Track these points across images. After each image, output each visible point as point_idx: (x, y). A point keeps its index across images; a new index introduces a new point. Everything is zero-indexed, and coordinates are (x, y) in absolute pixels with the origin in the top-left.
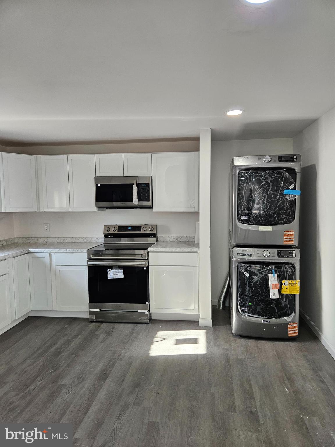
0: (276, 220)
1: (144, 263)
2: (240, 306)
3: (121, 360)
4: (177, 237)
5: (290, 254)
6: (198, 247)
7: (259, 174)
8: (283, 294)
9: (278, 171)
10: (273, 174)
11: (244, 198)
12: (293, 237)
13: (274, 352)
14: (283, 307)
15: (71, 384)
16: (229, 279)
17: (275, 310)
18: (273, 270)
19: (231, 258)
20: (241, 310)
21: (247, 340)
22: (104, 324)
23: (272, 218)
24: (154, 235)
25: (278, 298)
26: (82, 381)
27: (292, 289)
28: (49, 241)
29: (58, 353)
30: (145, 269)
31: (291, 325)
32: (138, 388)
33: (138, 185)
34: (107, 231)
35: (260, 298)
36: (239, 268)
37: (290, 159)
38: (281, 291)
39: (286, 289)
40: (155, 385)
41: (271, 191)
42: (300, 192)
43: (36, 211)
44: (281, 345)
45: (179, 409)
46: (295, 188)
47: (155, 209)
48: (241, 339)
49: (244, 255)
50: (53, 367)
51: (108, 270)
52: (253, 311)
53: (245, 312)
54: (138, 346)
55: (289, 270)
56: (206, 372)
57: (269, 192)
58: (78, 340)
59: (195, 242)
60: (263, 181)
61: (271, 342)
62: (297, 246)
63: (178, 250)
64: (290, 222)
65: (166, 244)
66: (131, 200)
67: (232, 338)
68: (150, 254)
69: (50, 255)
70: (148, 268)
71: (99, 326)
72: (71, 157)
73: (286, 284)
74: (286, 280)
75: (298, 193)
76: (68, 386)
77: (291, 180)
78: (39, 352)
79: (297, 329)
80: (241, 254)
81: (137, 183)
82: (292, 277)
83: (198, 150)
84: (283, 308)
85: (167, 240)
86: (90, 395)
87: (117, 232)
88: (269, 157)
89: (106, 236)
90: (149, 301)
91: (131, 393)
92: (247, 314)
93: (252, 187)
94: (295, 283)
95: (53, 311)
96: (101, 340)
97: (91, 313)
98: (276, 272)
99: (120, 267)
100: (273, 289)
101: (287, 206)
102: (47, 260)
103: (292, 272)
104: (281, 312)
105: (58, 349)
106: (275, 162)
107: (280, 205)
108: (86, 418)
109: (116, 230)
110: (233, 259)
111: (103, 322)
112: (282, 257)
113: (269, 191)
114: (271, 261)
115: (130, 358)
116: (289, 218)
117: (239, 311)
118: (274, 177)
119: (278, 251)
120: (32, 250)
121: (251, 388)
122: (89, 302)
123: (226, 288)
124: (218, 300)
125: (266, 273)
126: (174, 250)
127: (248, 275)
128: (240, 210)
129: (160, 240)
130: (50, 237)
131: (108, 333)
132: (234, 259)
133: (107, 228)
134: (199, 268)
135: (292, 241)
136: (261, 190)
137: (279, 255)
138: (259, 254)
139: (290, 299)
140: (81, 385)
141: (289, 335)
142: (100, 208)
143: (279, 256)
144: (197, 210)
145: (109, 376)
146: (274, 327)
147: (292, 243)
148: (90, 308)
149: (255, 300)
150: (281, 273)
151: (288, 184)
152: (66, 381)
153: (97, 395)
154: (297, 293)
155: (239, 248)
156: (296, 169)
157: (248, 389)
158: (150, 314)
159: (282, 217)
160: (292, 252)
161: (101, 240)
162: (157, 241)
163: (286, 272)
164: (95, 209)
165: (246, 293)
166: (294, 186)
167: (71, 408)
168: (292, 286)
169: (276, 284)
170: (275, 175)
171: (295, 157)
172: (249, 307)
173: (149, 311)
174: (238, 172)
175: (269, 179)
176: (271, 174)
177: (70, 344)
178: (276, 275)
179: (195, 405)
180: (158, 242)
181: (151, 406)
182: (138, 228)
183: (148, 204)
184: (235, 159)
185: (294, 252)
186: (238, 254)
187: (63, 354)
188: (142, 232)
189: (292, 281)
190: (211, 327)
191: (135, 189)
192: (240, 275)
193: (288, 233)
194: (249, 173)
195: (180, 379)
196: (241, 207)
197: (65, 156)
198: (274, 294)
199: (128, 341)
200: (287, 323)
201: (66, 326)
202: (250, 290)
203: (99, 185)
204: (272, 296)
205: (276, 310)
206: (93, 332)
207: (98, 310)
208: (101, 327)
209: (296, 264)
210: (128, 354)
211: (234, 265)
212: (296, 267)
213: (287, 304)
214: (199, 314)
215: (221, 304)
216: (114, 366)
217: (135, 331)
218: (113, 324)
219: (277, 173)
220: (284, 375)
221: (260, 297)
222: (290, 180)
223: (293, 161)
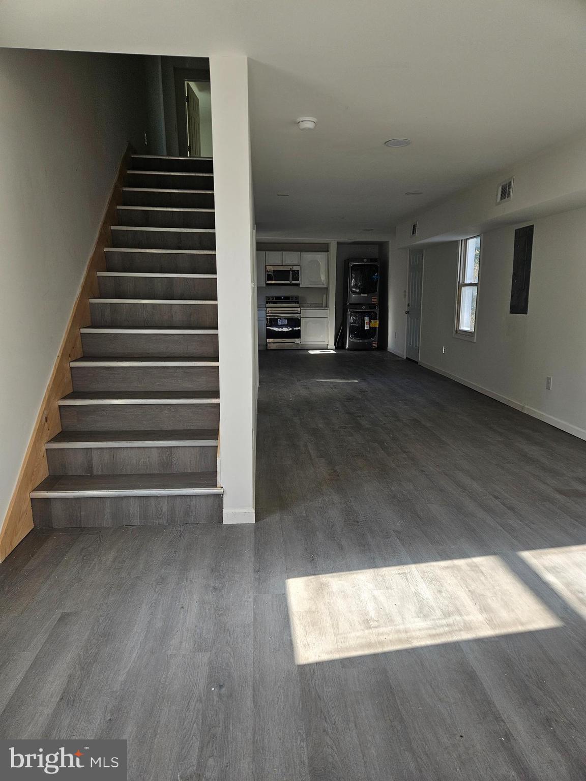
9: (370, 266)
12: (376, 300)
18: (367, 316)
24: (298, 302)
27: (375, 325)
31: (374, 343)
39: (372, 325)
42: (380, 277)
46: (377, 275)
47: (301, 286)
52: (356, 336)
61: (365, 351)
62: (378, 304)
64: (375, 292)
66: (288, 280)
70: (300, 318)
73: (372, 322)
79: (377, 344)
84: (371, 334)
88: (366, 259)
92: (354, 338)
103: (375, 316)
107: (370, 283)
117: (350, 337)
133: (268, 298)
134: (329, 318)
137: (370, 309)
139: (374, 330)
141: (373, 348)
144: (328, 287)
146: (367, 344)
150: (370, 317)
154: (377, 327)
156: (378, 266)
164: (265, 285)
169: (368, 322)
174: (351, 266)
185: (376, 307)
189: (375, 321)
193: (374, 298)
198: (367, 327)
205: (368, 335)
212: (377, 314)
222: (375, 271)
223: (377, 262)
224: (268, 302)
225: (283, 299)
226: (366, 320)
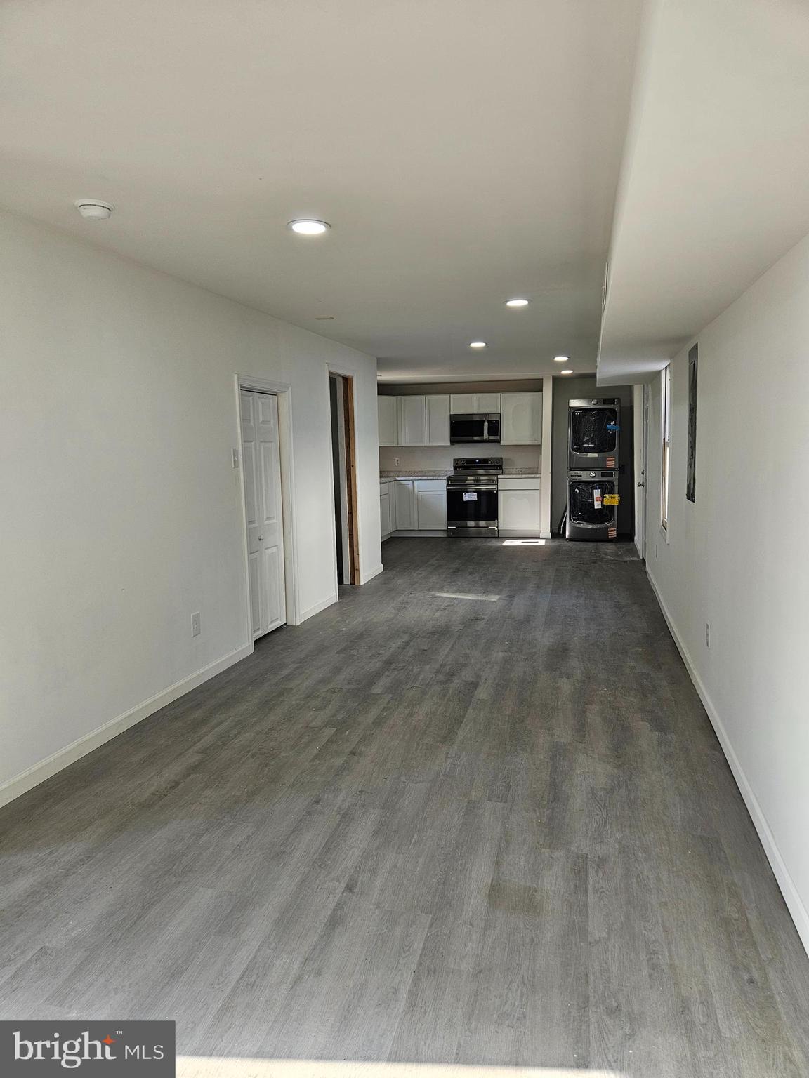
0: (601, 449)
1: (494, 487)
2: (572, 517)
4: (523, 467)
5: (611, 475)
6: (540, 474)
7: (589, 413)
8: (605, 505)
9: (602, 412)
10: (599, 413)
11: (577, 432)
12: (614, 461)
14: (605, 515)
18: (597, 487)
20: (573, 520)
21: (577, 542)
22: (459, 539)
23: (598, 448)
24: (501, 467)
25: (600, 508)
27: (612, 501)
30: (495, 492)
31: (611, 529)
33: (488, 421)
34: (455, 463)
35: (587, 508)
36: (571, 488)
37: (612, 402)
38: (603, 503)
39: (607, 501)
41: (597, 427)
42: (619, 427)
44: (603, 545)
46: (615, 424)
47: (502, 443)
48: (572, 542)
49: (576, 476)
51: (464, 493)
52: (581, 519)
53: (576, 520)
55: (610, 487)
59: (537, 471)
60: (592, 419)
62: (617, 469)
63: (523, 476)
64: (612, 450)
65: (510, 473)
66: (482, 434)
67: (566, 542)
68: (499, 480)
69: (413, 482)
70: (497, 491)
72: (429, 397)
73: (607, 497)
74: (607, 494)
75: (617, 428)
77: (612, 418)
79: (616, 532)
80: (573, 475)
81: (487, 419)
82: (611, 492)
83: (541, 391)
85: (512, 470)
87: (465, 464)
88: (596, 401)
89: (455, 468)
90: (498, 519)
92: (577, 522)
93: (583, 423)
94: (614, 497)
95: (414, 530)
97: (449, 530)
98: (599, 488)
99: (474, 491)
100: (597, 501)
101: (609, 438)
102: (410, 486)
103: (612, 488)
104: (604, 519)
106: (600, 405)
107: (604, 437)
109: (463, 463)
112: (605, 477)
113: (595, 426)
114: (596, 480)
116: (610, 447)
117: (571, 520)
118: (599, 416)
119: (601, 472)
122: (447, 521)
125: (592, 489)
126: (520, 476)
127: (578, 491)
128: (574, 441)
129: (506, 470)
132: (568, 479)
133: (457, 461)
134: (540, 491)
135: (613, 465)
136: (589, 425)
137: (602, 475)
138: (587, 475)
139: (610, 509)
141: (610, 537)
142: (453, 443)
143: (602, 477)
144: (540, 443)
146: (598, 531)
148: (447, 526)
149: (583, 511)
150: (604, 489)
151: (610, 421)
154: (616, 505)
155: (572, 471)
156: (616, 409)
158: (499, 529)
159: (605, 446)
161: (453, 471)
162: (502, 472)
163: (607, 488)
164: (449, 444)
166: (614, 422)
168: (612, 499)
169: (599, 497)
171: (616, 400)
172: (579, 516)
173: (498, 527)
174: (572, 412)
175: (596, 417)
176: (597, 413)
178: (600, 490)
180: (504, 472)
182: (486, 460)
183: (497, 438)
184: (571, 401)
185: (614, 473)
186: (571, 475)
188: (490, 464)
189: (612, 495)
190: (550, 539)
191: (485, 425)
193: (610, 459)
194: (580, 413)
196: (574, 439)
197: (423, 397)
198: (597, 505)
200: (607, 528)
203: (453, 421)
204: (596, 507)
205: (599, 517)
207: (455, 528)
208: (456, 542)
209: (615, 482)
211: (568, 484)
212: (615, 484)
213: (608, 513)
214: (540, 529)
223: (614, 403)
224: (458, 467)
225: (477, 463)
226: (597, 493)
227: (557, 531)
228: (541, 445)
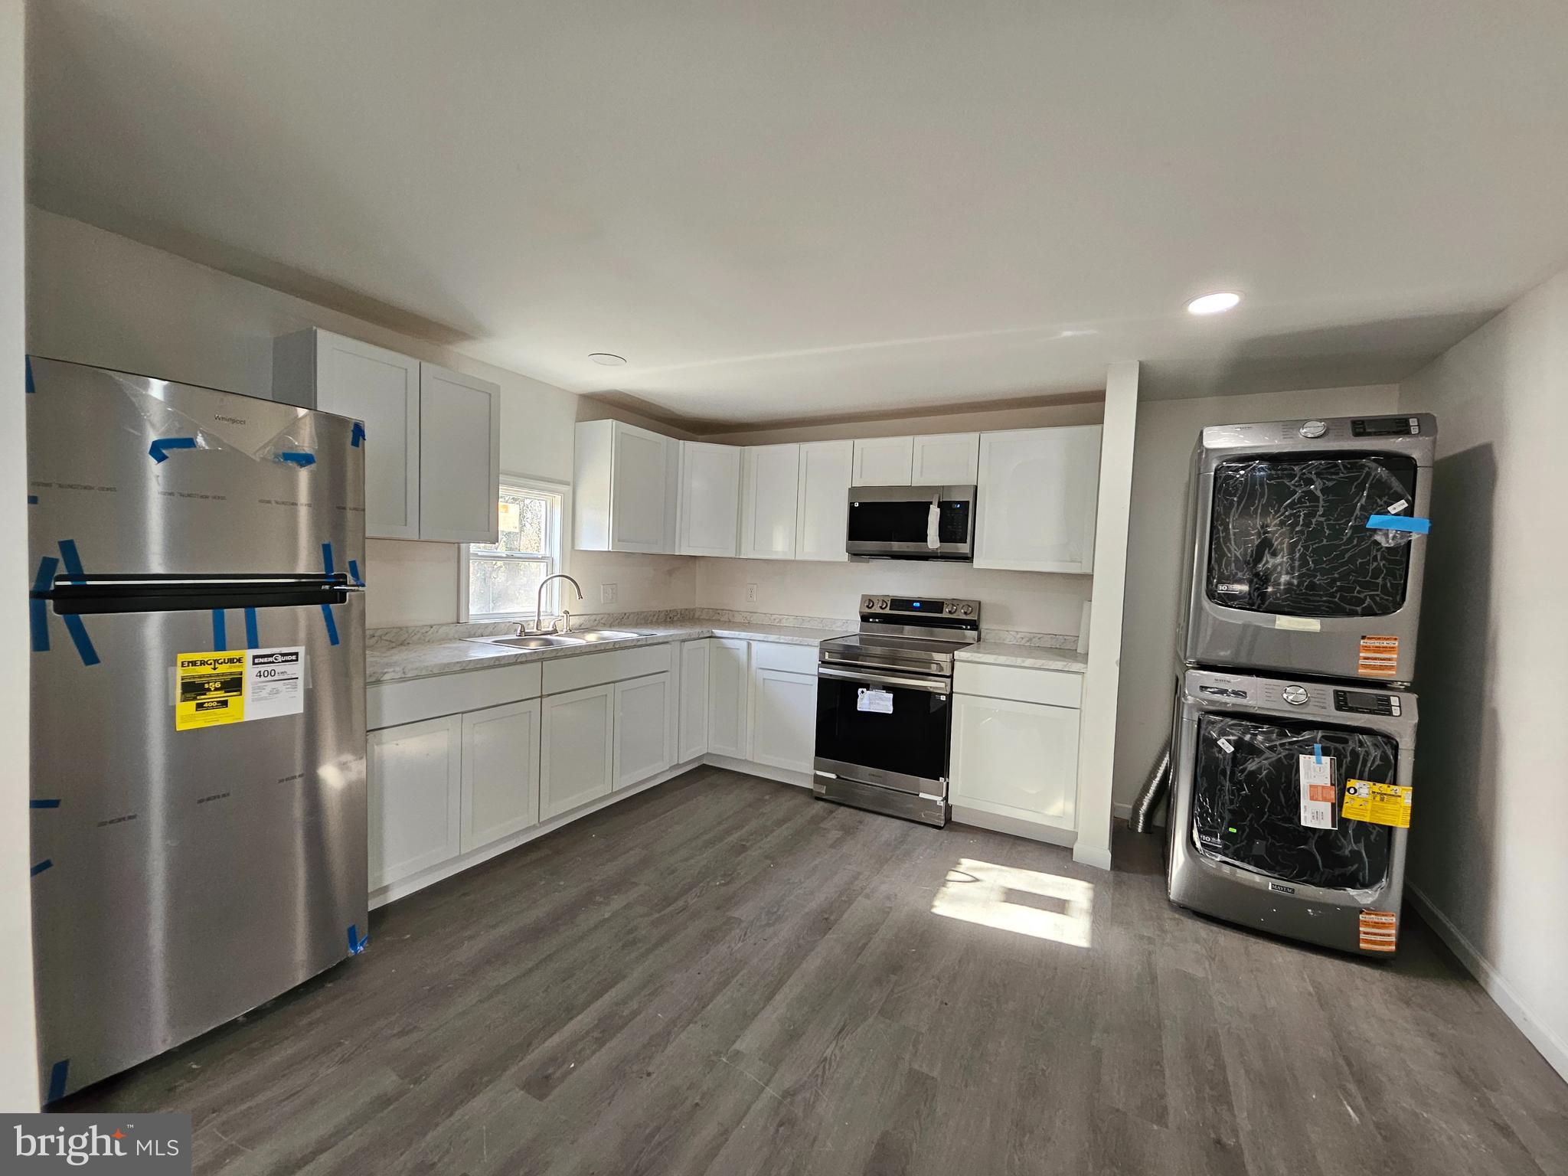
0: (1335, 602)
1: (942, 685)
2: (1199, 831)
3: (867, 896)
4: (1032, 635)
5: (1382, 705)
6: (1086, 662)
7: (1283, 470)
8: (1349, 820)
9: (1349, 463)
10: (1332, 470)
11: (1232, 537)
12: (1395, 656)
13: (1305, 981)
14: (1347, 857)
15: (752, 922)
16: (1168, 755)
17: (1317, 861)
18: (1318, 747)
19: (1179, 699)
20: (1201, 843)
21: (1215, 928)
22: (842, 808)
23: (1321, 596)
24: (974, 625)
25: (1329, 827)
26: (774, 923)
27: (1383, 809)
28: (755, 619)
29: (741, 849)
30: (943, 698)
31: (1373, 918)
32: (895, 974)
33: (940, 505)
34: (868, 607)
35: (1267, 818)
36: (1203, 726)
37: (1399, 426)
38: (1340, 810)
39: (1358, 807)
40: (938, 980)
41: (1323, 519)
42: (1427, 524)
43: (734, 556)
44: (1331, 969)
45: (995, 1060)
46: (1409, 512)
47: (978, 563)
48: (1196, 920)
49: (1223, 692)
50: (724, 875)
51: (860, 690)
53: (1214, 849)
54: (910, 876)
55: (1375, 753)
56: (1082, 984)
57: (1314, 521)
58: (785, 831)
59: (1078, 651)
60: (1297, 489)
61: (1294, 950)
62: (1409, 685)
63: (1029, 662)
64: (1385, 610)
65: (999, 647)
67: (1168, 914)
68: (957, 664)
69: (749, 645)
71: (831, 812)
72: (805, 446)
73: (1361, 791)
74: (1361, 778)
75: (1418, 530)
76: (745, 923)
77: (1396, 485)
78: (706, 837)
79: (1394, 932)
80: (1211, 688)
81: (939, 499)
82: (1384, 773)
83: (1099, 420)
84: (1343, 862)
85: (1004, 640)
86: (786, 957)
87: (887, 611)
88: (1319, 424)
89: (865, 618)
90: (948, 778)
91: (878, 981)
92: (1220, 857)
93: (1258, 505)
94: (1393, 793)
95: (745, 761)
96: (830, 842)
97: (818, 780)
98: (1326, 752)
99: (888, 688)
100: (1312, 799)
101: (1375, 564)
102: (743, 656)
103: (1384, 757)
104: (1337, 872)
105: (743, 840)
106: (1340, 437)
107: (1352, 559)
108: (769, 1008)
109: (886, 607)
110: (1186, 700)
111: (840, 804)
112: (1351, 710)
113: (1315, 517)
114: (1310, 718)
115: (888, 898)
116: (1381, 599)
117: (1194, 844)
118: (1334, 480)
119: (1336, 692)
120: (718, 632)
121: (1221, 1066)
122: (816, 755)
123: (1158, 779)
124: (1131, 807)
125: (1291, 750)
126: (1019, 661)
127: (1232, 749)
128: (1216, 568)
129: (987, 638)
130: (756, 613)
131: (849, 831)
132: (1190, 700)
133: (869, 601)
134: (1083, 714)
135: (1391, 668)
136: (1287, 513)
137: (1341, 703)
138: (1269, 694)
139: (1373, 837)
140: (770, 931)
141: (1362, 945)
142: (855, 555)
143: (1339, 708)
145: (836, 926)
146: (1310, 911)
147: (1390, 672)
148: (816, 768)
149: (1247, 823)
150: (1346, 757)
151: (1385, 499)
152: (744, 912)
153: (801, 963)
154: (1400, 826)
155: (1205, 673)
156: (1414, 456)
157: (1211, 1068)
158: (948, 809)
159: (1355, 594)
160: (1388, 700)
161: (855, 626)
162: (979, 639)
163: (1361, 757)
164: (845, 557)
165: (1220, 797)
166: (1406, 505)
167: (742, 973)
168: (1382, 800)
169: (1323, 787)
170: (1338, 474)
171: (1413, 422)
172: (1227, 836)
173: (946, 799)
174: (1214, 466)
175: (1317, 483)
176: (1325, 469)
177: (766, 836)
178: (1326, 760)
179: (1042, 1066)
180: (981, 642)
181: (923, 1031)
182: (936, 605)
183: (964, 548)
184: (1207, 432)
185: (1394, 701)
186: (1203, 688)
187: (749, 852)
188: (945, 615)
189: (1385, 786)
190: (1106, 871)
191: (934, 514)
192: (1205, 745)
193: (1377, 643)
194: (1249, 469)
195: (1006, 982)
196: (1219, 562)
197: (794, 446)
198: (1315, 814)
199: (888, 857)
200: (1354, 908)
201: (767, 797)
202: (1233, 790)
203: (857, 505)
204: (1307, 820)
205: (1320, 861)
206: (816, 821)
207: (833, 776)
208: (834, 814)
209: (1401, 737)
210: (884, 888)
211: (1190, 718)
212: (1400, 747)
213: (1359, 853)
214: (1076, 830)
215: (1142, 818)
216: (849, 907)
217: (909, 839)
218: (861, 813)
219: (1345, 467)
220: (1341, 1062)
221: (1266, 816)
222: (1390, 488)
223: (1405, 434)
225: (917, 610)
226: (1315, 770)
227: (1127, 816)
228: (1091, 577)
